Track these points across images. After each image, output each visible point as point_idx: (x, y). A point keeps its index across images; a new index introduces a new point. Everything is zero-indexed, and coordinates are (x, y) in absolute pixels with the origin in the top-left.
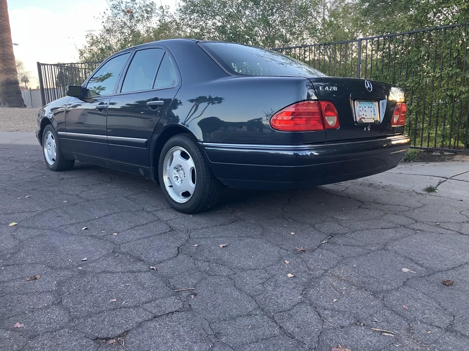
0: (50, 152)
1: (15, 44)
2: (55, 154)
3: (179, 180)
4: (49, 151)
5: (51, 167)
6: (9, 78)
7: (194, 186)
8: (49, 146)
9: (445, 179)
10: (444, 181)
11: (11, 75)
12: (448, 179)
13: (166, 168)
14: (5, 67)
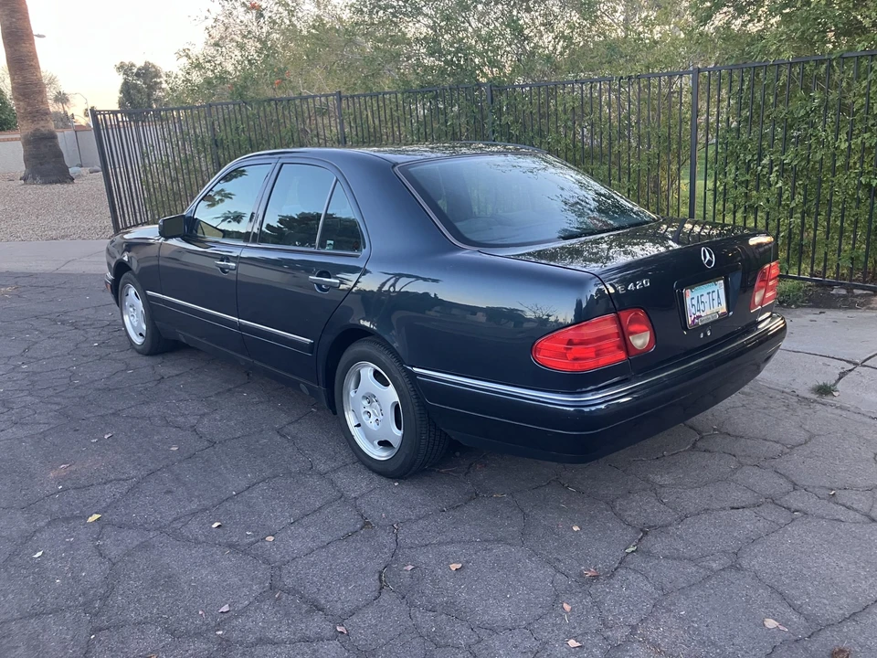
0: (134, 322)
1: (39, 36)
2: (144, 327)
3: (373, 418)
4: (132, 318)
5: (138, 348)
6: (37, 130)
7: (399, 433)
8: (131, 309)
9: (851, 367)
10: (850, 371)
11: (42, 123)
12: (856, 364)
13: (349, 393)
14: (29, 109)
